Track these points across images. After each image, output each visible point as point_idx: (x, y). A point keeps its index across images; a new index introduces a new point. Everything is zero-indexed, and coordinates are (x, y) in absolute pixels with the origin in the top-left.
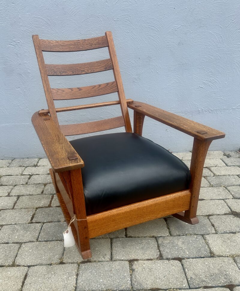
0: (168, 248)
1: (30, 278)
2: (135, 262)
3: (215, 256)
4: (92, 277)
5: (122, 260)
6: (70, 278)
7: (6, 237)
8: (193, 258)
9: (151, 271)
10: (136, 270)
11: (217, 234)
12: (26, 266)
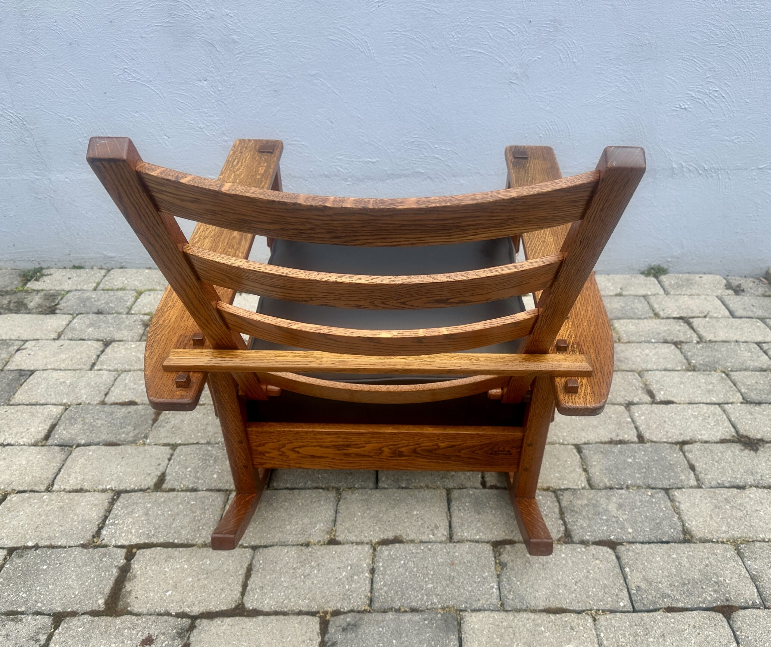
0: (585, 518)
1: (259, 575)
2: (508, 547)
3: (696, 541)
4: (407, 577)
5: (477, 542)
6: (356, 577)
7: (190, 476)
8: (642, 543)
9: (545, 569)
10: (510, 565)
11: (701, 490)
12: (246, 547)
